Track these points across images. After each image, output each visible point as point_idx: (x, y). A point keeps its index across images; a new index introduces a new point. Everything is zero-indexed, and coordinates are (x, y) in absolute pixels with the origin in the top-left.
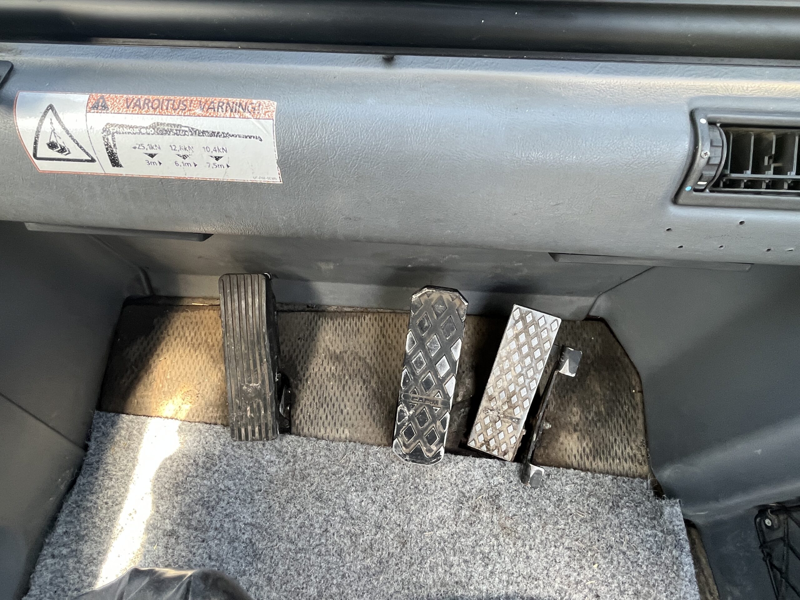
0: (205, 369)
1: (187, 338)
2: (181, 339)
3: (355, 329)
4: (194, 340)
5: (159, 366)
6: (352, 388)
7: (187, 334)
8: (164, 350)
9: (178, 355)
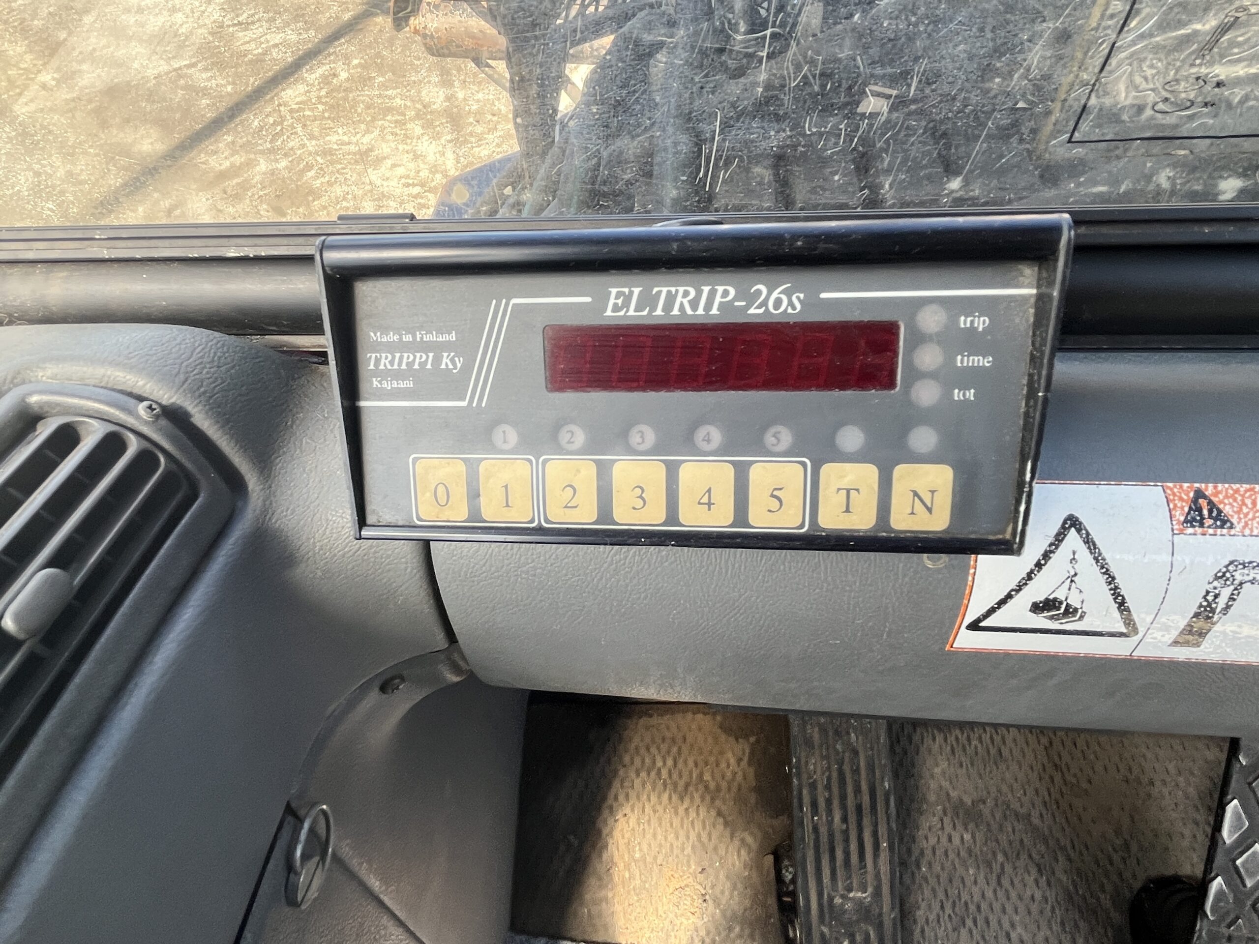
0: (710, 839)
1: (659, 770)
2: (649, 774)
3: (993, 751)
4: (675, 776)
5: (617, 834)
6: (1016, 881)
7: (659, 764)
8: (621, 798)
9: (648, 809)
